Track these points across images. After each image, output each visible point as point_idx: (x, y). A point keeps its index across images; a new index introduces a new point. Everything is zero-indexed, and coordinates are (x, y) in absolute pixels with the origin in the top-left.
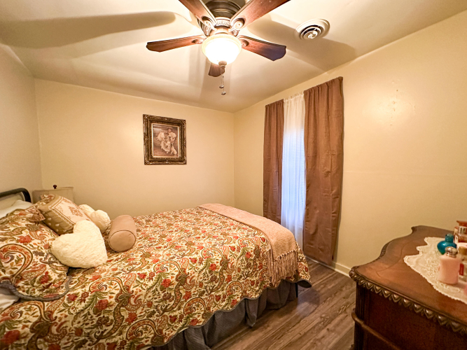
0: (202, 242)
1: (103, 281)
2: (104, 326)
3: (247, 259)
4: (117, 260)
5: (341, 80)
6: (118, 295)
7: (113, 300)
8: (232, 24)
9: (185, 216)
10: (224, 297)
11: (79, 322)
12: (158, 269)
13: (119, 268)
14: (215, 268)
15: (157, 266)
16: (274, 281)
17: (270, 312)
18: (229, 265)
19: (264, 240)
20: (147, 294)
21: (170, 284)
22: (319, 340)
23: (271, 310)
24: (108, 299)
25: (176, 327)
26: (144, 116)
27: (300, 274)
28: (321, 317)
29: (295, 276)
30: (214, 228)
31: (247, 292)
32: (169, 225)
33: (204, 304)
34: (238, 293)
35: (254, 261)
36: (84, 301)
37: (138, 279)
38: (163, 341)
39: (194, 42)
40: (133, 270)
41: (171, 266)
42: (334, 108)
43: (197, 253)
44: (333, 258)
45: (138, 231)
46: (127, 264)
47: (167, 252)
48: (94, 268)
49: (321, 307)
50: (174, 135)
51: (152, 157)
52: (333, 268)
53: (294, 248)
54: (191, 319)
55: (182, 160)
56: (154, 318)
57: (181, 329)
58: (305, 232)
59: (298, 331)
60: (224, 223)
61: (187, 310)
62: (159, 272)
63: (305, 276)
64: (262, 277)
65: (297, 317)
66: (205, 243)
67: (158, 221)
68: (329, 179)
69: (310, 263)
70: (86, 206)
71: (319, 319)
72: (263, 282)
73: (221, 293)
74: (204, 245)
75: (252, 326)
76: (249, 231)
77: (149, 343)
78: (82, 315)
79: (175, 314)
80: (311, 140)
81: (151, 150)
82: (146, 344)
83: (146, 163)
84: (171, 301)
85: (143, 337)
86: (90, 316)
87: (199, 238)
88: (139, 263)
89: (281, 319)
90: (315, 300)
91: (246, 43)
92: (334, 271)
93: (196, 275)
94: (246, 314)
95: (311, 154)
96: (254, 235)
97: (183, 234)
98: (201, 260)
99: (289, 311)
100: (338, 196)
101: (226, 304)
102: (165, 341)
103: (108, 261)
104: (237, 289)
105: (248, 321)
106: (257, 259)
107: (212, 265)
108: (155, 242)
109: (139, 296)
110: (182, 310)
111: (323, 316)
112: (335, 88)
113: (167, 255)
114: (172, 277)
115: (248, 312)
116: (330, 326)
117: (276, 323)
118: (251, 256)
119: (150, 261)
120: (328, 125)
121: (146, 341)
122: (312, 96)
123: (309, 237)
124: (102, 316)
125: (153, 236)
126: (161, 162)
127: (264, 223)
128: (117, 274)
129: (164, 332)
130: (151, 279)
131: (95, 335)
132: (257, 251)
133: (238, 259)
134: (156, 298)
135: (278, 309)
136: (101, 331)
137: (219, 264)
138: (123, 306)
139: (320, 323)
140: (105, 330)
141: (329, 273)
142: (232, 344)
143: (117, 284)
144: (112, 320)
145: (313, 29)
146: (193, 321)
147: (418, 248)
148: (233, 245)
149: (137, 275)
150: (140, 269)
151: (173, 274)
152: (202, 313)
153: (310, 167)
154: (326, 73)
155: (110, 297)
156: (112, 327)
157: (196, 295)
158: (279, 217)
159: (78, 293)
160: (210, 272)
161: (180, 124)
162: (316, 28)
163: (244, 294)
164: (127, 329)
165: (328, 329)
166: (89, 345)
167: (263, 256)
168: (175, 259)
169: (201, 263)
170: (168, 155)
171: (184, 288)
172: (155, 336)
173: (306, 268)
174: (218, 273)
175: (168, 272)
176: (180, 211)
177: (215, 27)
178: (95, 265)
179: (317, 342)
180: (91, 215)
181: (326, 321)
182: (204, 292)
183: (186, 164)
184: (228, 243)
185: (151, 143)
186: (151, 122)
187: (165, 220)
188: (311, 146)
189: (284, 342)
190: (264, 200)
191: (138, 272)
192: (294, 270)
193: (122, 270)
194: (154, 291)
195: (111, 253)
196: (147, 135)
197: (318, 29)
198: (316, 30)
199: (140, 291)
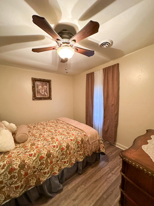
0: (58, 137)
1: (13, 158)
2: (13, 179)
3: (77, 144)
4: (19, 147)
5: (118, 64)
6: (19, 165)
7: (17, 167)
8: (70, 42)
9: (51, 124)
10: (68, 162)
11: (1, 178)
12: (38, 151)
13: (20, 151)
14: (64, 149)
15: (37, 150)
16: (89, 153)
17: (88, 166)
18: (70, 148)
19: (85, 135)
20: (33, 163)
21: (43, 158)
22: (108, 178)
23: (88, 165)
24: (15, 167)
25: (46, 176)
26: (32, 78)
27: (101, 150)
28: (110, 168)
29: (98, 150)
30: (63, 130)
31: (78, 159)
32: (44, 129)
33: (59, 166)
34: (74, 160)
35: (81, 145)
36: (4, 168)
37: (29, 156)
38: (40, 183)
39: (54, 49)
40: (26, 152)
41: (44, 150)
42: (115, 77)
43: (55, 143)
44: (115, 141)
45: (30, 132)
46: (24, 149)
47: (42, 143)
48: (9, 151)
49: (110, 163)
50: (46, 87)
51: (36, 97)
52: (115, 145)
53: (98, 138)
54: (53, 172)
55: (50, 98)
56: (36, 173)
57: (48, 177)
58: (103, 130)
59: (99, 174)
60: (68, 127)
61: (51, 169)
62: (38, 153)
63: (103, 150)
64: (84, 152)
65: (99, 168)
66: (59, 137)
67: (39, 127)
68: (113, 107)
69: (105, 143)
70: (5, 121)
71: (108, 169)
72: (85, 154)
73: (66, 160)
74: (59, 139)
75: (80, 173)
76: (79, 131)
77: (34, 184)
78: (3, 175)
79: (46, 171)
80: (106, 90)
81: (35, 94)
82: (33, 185)
83: (33, 100)
84: (44, 165)
85: (31, 182)
86: (6, 175)
87: (57, 135)
88: (30, 149)
89: (93, 169)
90: (107, 160)
91: (77, 49)
92: (115, 146)
93: (55, 153)
94: (77, 168)
95: (106, 96)
96: (81, 133)
97: (50, 133)
98: (57, 146)
99: (96, 166)
100: (117, 114)
101: (69, 165)
102: (41, 183)
103: (15, 148)
104: (73, 158)
105: (78, 171)
106: (82, 144)
107: (62, 148)
108: (37, 137)
109: (29, 164)
110: (49, 169)
111: (111, 167)
112: (116, 68)
113: (42, 144)
114: (44, 155)
115: (78, 167)
116: (113, 172)
117: (90, 171)
118: (79, 143)
119: (34, 147)
120: (113, 84)
121: (33, 184)
122: (106, 71)
123: (105, 132)
124: (12, 174)
125: (36, 135)
126: (40, 99)
127: (85, 127)
128: (19, 155)
129: (41, 179)
130: (35, 156)
131: (9, 183)
132: (82, 141)
133: (74, 145)
134: (37, 165)
135: (91, 165)
136: (12, 181)
137: (65, 147)
138: (22, 169)
139: (109, 170)
140: (14, 181)
141: (114, 148)
142: (71, 182)
143: (19, 159)
144: (17, 176)
145: (106, 44)
146: (54, 173)
147: (148, 141)
148: (72, 138)
149: (28, 155)
150: (30, 151)
151: (45, 153)
152: (58, 169)
153: (105, 102)
154: (112, 61)
155: (16, 166)
156: (17, 179)
157: (55, 162)
158: (92, 123)
159: (1, 165)
160: (61, 151)
161: (49, 82)
162: (107, 43)
163: (76, 160)
164: (24, 179)
165: (112, 173)
166: (6, 188)
167: (85, 142)
168: (46, 146)
169: (57, 147)
170: (43, 96)
171: (50, 159)
172: (37, 181)
173: (103, 147)
174: (65, 151)
175: (43, 152)
176: (49, 121)
177: (63, 43)
178: (9, 150)
179: (107, 179)
180: (8, 126)
181: (111, 170)
182: (58, 160)
183: (51, 99)
184: (69, 137)
185: (35, 90)
186: (36, 81)
187: (42, 126)
188: (106, 93)
189: (94, 179)
190: (86, 115)
191: (29, 153)
192: (98, 148)
193: (22, 152)
194: (36, 162)
195: (17, 143)
196: (34, 87)
197: (108, 44)
198: (107, 44)
199: (30, 162)
